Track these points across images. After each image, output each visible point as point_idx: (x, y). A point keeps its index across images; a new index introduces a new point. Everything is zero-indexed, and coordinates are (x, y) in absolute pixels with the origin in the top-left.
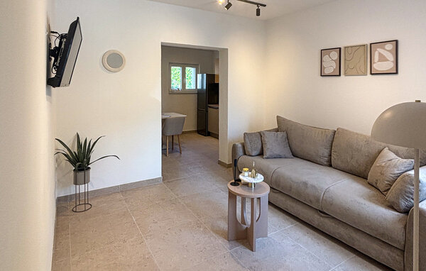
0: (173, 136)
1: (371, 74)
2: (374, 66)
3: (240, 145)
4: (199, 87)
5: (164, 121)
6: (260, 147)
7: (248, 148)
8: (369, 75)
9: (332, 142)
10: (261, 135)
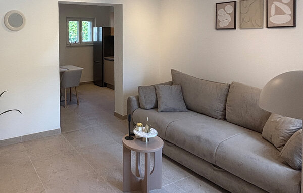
0: (71, 88)
1: (267, 27)
2: (270, 19)
3: (134, 99)
4: (95, 40)
5: (61, 74)
6: (154, 100)
7: (143, 102)
8: (265, 29)
9: (227, 95)
10: (155, 88)
